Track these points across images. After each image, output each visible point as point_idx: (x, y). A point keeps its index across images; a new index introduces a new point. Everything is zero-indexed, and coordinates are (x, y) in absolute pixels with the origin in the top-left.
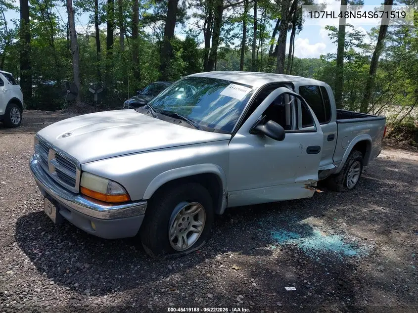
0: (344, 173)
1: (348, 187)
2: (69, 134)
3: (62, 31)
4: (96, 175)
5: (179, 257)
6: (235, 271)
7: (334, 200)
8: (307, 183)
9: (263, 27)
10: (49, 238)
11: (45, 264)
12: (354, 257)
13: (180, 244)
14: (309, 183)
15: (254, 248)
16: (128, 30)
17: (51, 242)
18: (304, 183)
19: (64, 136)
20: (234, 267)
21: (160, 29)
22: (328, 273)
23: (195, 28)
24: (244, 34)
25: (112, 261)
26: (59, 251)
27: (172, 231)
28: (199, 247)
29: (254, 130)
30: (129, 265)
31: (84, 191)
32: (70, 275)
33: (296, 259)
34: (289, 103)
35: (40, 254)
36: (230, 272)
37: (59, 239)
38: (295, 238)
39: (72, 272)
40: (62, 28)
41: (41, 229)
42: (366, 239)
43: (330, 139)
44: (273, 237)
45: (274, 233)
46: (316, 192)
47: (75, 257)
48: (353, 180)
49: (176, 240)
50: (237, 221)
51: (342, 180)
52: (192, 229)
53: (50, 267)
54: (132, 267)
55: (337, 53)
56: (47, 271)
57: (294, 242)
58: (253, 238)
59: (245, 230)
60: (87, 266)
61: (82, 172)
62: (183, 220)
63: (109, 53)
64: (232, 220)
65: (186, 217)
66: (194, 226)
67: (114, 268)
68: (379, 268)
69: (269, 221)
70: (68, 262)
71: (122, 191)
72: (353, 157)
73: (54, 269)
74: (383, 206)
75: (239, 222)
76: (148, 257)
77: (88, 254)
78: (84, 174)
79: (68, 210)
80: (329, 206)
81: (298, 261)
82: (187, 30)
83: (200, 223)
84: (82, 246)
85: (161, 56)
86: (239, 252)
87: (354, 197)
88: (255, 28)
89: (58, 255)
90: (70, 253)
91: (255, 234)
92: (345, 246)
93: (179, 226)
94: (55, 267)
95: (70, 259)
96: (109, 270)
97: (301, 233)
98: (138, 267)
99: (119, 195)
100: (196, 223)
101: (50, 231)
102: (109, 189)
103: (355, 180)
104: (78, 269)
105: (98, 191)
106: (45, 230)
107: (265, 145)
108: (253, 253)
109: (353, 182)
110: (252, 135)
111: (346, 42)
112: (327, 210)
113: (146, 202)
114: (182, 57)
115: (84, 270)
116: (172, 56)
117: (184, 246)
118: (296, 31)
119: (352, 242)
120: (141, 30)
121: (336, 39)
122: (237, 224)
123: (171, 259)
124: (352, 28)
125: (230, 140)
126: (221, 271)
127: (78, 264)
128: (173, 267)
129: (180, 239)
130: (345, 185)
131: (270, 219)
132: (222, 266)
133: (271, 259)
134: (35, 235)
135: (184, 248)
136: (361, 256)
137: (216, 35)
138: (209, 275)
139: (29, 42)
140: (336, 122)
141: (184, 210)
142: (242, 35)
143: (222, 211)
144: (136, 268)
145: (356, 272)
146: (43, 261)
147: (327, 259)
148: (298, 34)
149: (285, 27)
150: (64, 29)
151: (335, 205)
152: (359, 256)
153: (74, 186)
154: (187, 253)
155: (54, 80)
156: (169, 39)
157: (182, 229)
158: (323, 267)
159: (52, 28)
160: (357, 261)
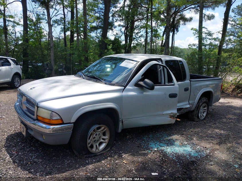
0: (197, 111)
1: (200, 119)
2: (34, 88)
3: (46, 36)
4: (45, 109)
5: (93, 156)
6: (124, 164)
7: (191, 126)
8: (170, 115)
9: (156, 31)
10: (23, 146)
11: (18, 159)
12: (196, 157)
13: (94, 150)
14: (172, 115)
15: (138, 152)
16: (82, 35)
17: (23, 148)
18: (169, 115)
19: (31, 89)
20: (124, 162)
21: (99, 34)
22: (179, 166)
23: (119, 33)
24: (146, 35)
25: (55, 158)
26: (27, 152)
27: (89, 141)
28: (105, 151)
29: (137, 85)
30: (64, 161)
31: (39, 118)
32: (30, 165)
33: (161, 158)
34: (159, 70)
35: (16, 154)
36: (121, 164)
37: (28, 147)
38: (163, 147)
39: (32, 164)
40: (46, 35)
41: (19, 141)
42: (206, 147)
43: (186, 90)
44: (150, 146)
45: (151, 143)
46: (176, 120)
47: (35, 156)
48: (203, 114)
49: (92, 147)
50: (131, 137)
51: (196, 114)
52: (102, 140)
53: (20, 161)
54: (66, 161)
55: (198, 44)
56: (18, 163)
57: (162, 149)
58: (138, 147)
59: (134, 142)
60: (40, 160)
61: (38, 107)
62: (96, 135)
63: (71, 47)
64: (128, 136)
65: (98, 133)
66: (103, 139)
67: (56, 162)
68: (210, 163)
69: (150, 137)
70: (30, 159)
71: (59, 118)
72: (202, 101)
73: (22, 162)
74: (220, 129)
75: (132, 138)
76: (76, 156)
77: (43, 154)
78: (39, 108)
79: (32, 129)
80: (187, 129)
81: (162, 159)
82: (115, 34)
83: (107, 137)
84: (40, 150)
85: (100, 49)
86: (128, 154)
87: (203, 124)
88: (152, 31)
89: (25, 155)
90: (32, 154)
91: (140, 144)
92: (192, 151)
93: (94, 139)
94: (23, 161)
95: (32, 157)
96: (52, 163)
97: (167, 144)
98: (69, 161)
99: (57, 120)
100: (104, 137)
101: (24, 142)
102: (51, 116)
103: (205, 114)
104: (35, 162)
105: (46, 118)
106: (21, 142)
107: (144, 93)
108: (137, 154)
109: (203, 116)
110: (136, 87)
111: (203, 37)
112: (186, 131)
113: (73, 124)
114: (112, 49)
115: (39, 163)
116: (106, 48)
117: (97, 150)
118: (175, 33)
119: (197, 149)
120: (89, 34)
121: (197, 35)
122: (130, 139)
123: (89, 157)
124: (206, 29)
125: (123, 90)
126: (116, 164)
127: (36, 160)
128: (89, 162)
129: (95, 146)
130: (198, 117)
131: (151, 136)
132: (117, 161)
133: (147, 158)
134: (15, 144)
135: (97, 151)
136: (201, 156)
137: (131, 36)
138: (108, 166)
139: (28, 43)
140: (190, 80)
141: (96, 129)
142: (145, 36)
143: (120, 131)
144: (68, 162)
145: (196, 165)
146: (17, 158)
147: (180, 158)
148: (176, 34)
149: (168, 30)
150: (47, 35)
151: (191, 128)
152: (199, 157)
153: (34, 115)
154: (98, 154)
155: (41, 63)
156: (104, 39)
157: (95, 140)
158: (176, 162)
159: (40, 35)
160: (197, 159)
